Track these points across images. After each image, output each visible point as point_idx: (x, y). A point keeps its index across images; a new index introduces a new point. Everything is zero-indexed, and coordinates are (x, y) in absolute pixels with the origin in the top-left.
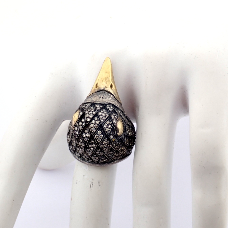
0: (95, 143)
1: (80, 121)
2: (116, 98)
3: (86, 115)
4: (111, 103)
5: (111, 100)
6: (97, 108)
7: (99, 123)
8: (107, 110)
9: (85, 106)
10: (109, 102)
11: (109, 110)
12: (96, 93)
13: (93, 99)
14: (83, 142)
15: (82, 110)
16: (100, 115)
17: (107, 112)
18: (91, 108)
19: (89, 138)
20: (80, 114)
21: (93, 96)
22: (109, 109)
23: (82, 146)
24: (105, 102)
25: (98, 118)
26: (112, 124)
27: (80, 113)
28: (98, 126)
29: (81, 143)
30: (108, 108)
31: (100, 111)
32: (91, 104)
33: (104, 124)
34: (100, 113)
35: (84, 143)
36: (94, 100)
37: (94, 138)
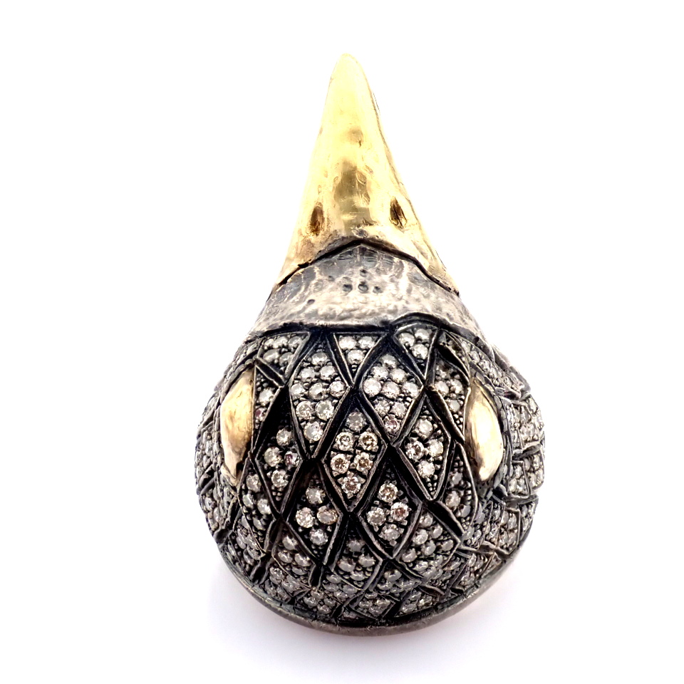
0: (368, 549)
1: (269, 440)
2: (430, 273)
3: (295, 407)
4: (415, 308)
5: (409, 291)
6: (346, 355)
7: (379, 444)
8: (405, 358)
9: (281, 353)
10: (405, 309)
11: (415, 354)
12: (319, 263)
13: (311, 301)
14: (300, 550)
15: (267, 381)
16: (376, 397)
17: (406, 371)
18: (316, 360)
19: (333, 529)
20: (259, 404)
21: (308, 285)
22: (411, 352)
23: (297, 566)
24: (382, 310)
25: (364, 416)
26: (445, 436)
27: (258, 394)
28: (374, 460)
29: (293, 556)
30: (408, 347)
31: (369, 372)
32: (308, 338)
33: (407, 441)
34: (371, 387)
35: (310, 556)
36: (320, 313)
37: (364, 524)
